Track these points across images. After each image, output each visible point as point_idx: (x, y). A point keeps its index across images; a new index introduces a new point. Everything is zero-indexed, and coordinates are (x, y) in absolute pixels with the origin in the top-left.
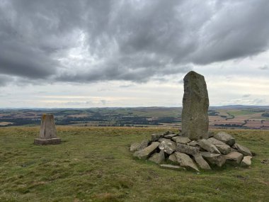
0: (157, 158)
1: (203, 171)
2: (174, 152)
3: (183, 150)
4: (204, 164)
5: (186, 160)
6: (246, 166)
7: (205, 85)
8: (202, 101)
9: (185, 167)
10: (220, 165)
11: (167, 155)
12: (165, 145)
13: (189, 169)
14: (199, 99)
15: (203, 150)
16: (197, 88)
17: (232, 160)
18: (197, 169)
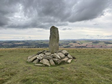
0: (35, 61)
1: (52, 66)
2: (42, 59)
3: (46, 58)
4: (53, 63)
5: (45, 62)
6: (68, 63)
7: (58, 32)
8: (57, 38)
9: (45, 65)
10: (59, 63)
11: (39, 60)
12: (39, 57)
13: (46, 66)
14: (55, 37)
15: (54, 57)
16: (55, 33)
17: (64, 61)
18: (50, 65)
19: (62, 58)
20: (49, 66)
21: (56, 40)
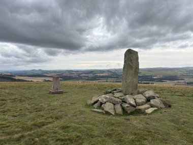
1: (116, 114)
2: (105, 103)
3: (111, 101)
4: (119, 110)
5: (108, 107)
6: (146, 114)
8: (134, 69)
9: (105, 111)
10: (129, 112)
11: (101, 104)
12: (102, 98)
13: (107, 113)
14: (132, 68)
15: (124, 101)
17: (140, 110)
18: (113, 114)
19: (138, 104)
20: (111, 114)
21: (133, 72)
